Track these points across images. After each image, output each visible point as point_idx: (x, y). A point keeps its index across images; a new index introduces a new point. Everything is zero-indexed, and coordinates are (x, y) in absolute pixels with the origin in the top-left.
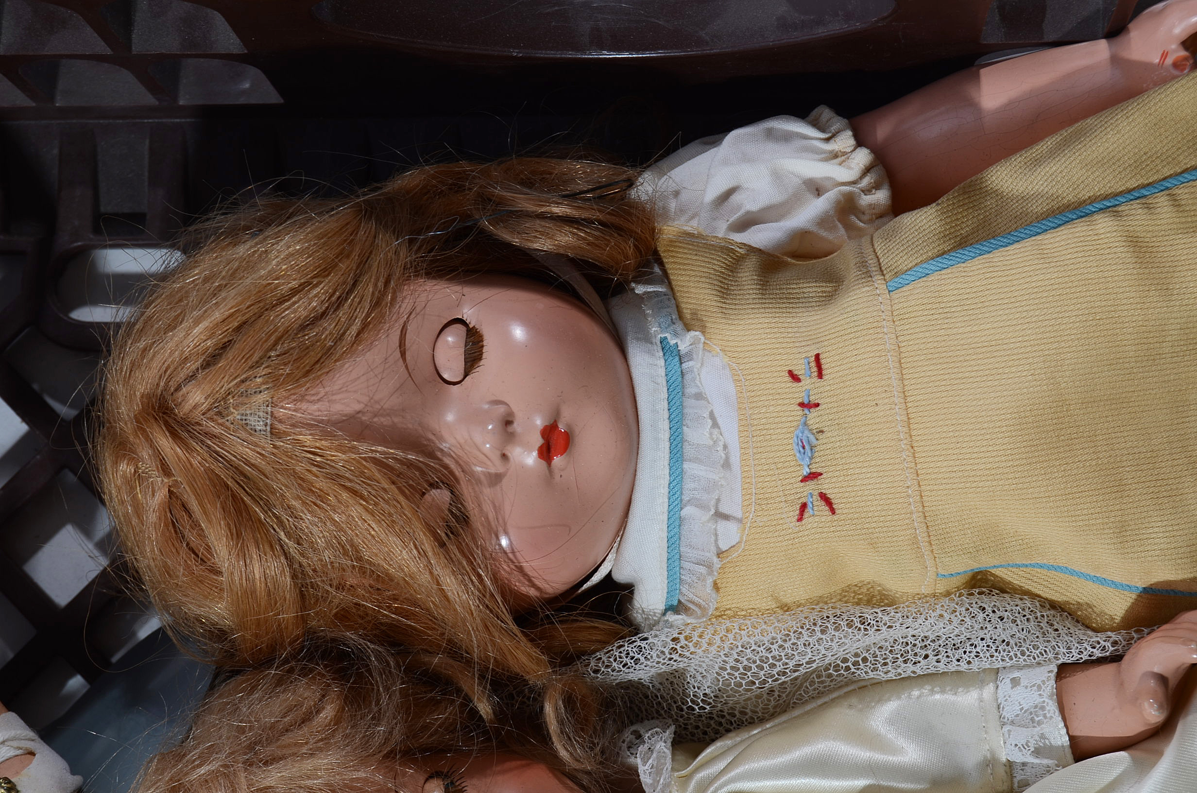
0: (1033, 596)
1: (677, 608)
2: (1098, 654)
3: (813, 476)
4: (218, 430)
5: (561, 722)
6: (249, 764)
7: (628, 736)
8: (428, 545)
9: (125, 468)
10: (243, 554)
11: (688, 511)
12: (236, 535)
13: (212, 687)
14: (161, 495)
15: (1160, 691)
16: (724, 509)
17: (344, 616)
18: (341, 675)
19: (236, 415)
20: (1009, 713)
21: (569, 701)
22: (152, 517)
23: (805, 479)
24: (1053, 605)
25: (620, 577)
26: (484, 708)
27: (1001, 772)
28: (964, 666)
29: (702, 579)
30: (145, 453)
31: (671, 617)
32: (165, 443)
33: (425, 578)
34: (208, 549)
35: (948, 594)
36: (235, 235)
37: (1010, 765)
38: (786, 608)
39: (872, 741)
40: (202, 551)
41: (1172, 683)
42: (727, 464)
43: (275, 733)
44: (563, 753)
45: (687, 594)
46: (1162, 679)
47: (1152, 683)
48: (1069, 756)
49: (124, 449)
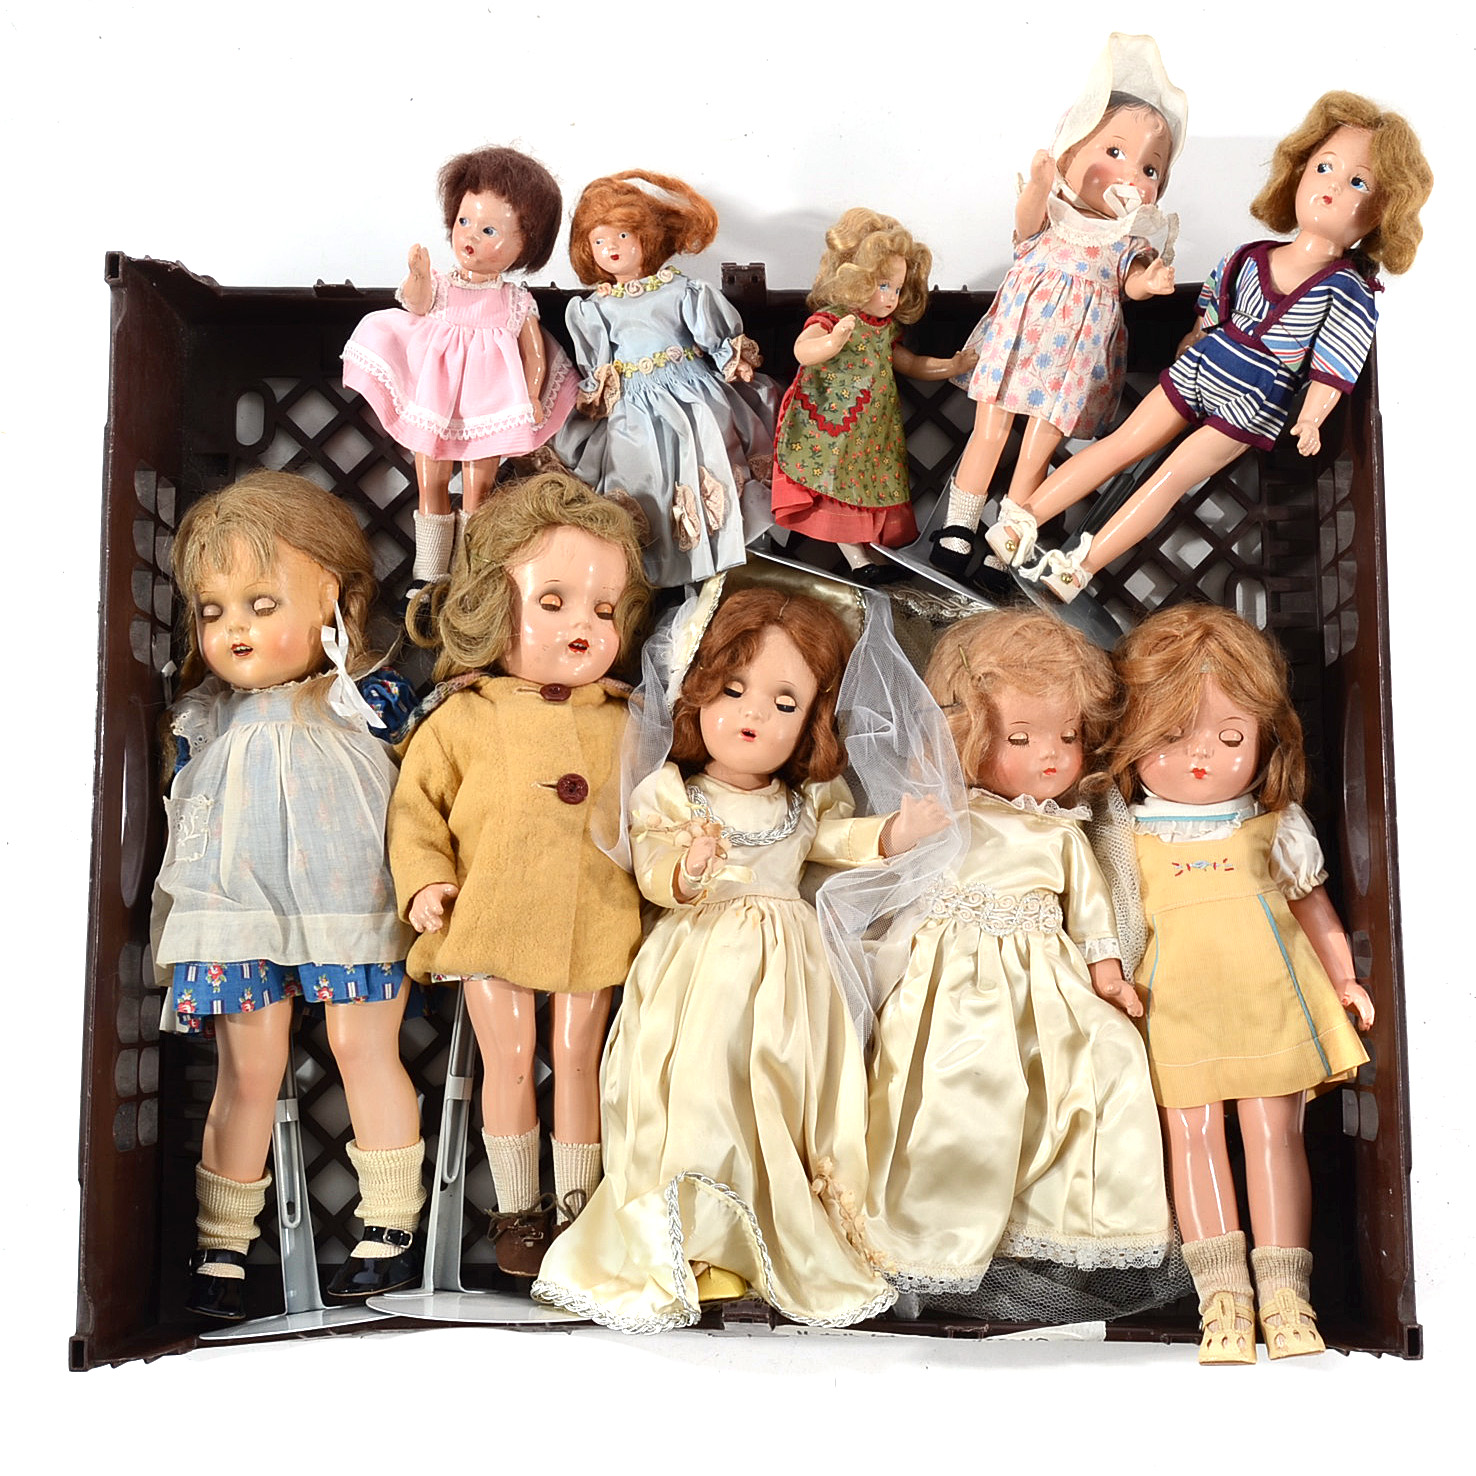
0: (1145, 952)
1: (1137, 821)
2: (1125, 974)
3: (1189, 868)
4: (1201, 654)
5: (1096, 778)
6: (1083, 667)
7: (1087, 804)
8: (1162, 729)
9: (1186, 618)
10: (1158, 664)
11: (1174, 823)
12: (1164, 662)
13: (1105, 651)
14: (1176, 633)
15: (1114, 992)
16: (1175, 836)
17: (1135, 700)
18: (1114, 699)
19: (1207, 660)
20: (1103, 940)
21: (1102, 781)
22: (1168, 630)
23: (1188, 866)
24: (1142, 959)
25: (1147, 800)
26: (1099, 751)
27: (1080, 940)
28: (1119, 926)
29: (1149, 829)
30: (1191, 627)
31: (1134, 819)
32: (1197, 635)
33: (1151, 728)
34: (1158, 651)
35: (1146, 919)
36: (1272, 656)
37: (1084, 942)
38: (1139, 860)
39: (1090, 894)
40: (1157, 648)
41: (1117, 998)
42: (1192, 837)
43: (1094, 677)
44: (1085, 780)
45: (1142, 825)
46: (1119, 993)
47: (1117, 990)
48: (1090, 963)
49: (1192, 617)
